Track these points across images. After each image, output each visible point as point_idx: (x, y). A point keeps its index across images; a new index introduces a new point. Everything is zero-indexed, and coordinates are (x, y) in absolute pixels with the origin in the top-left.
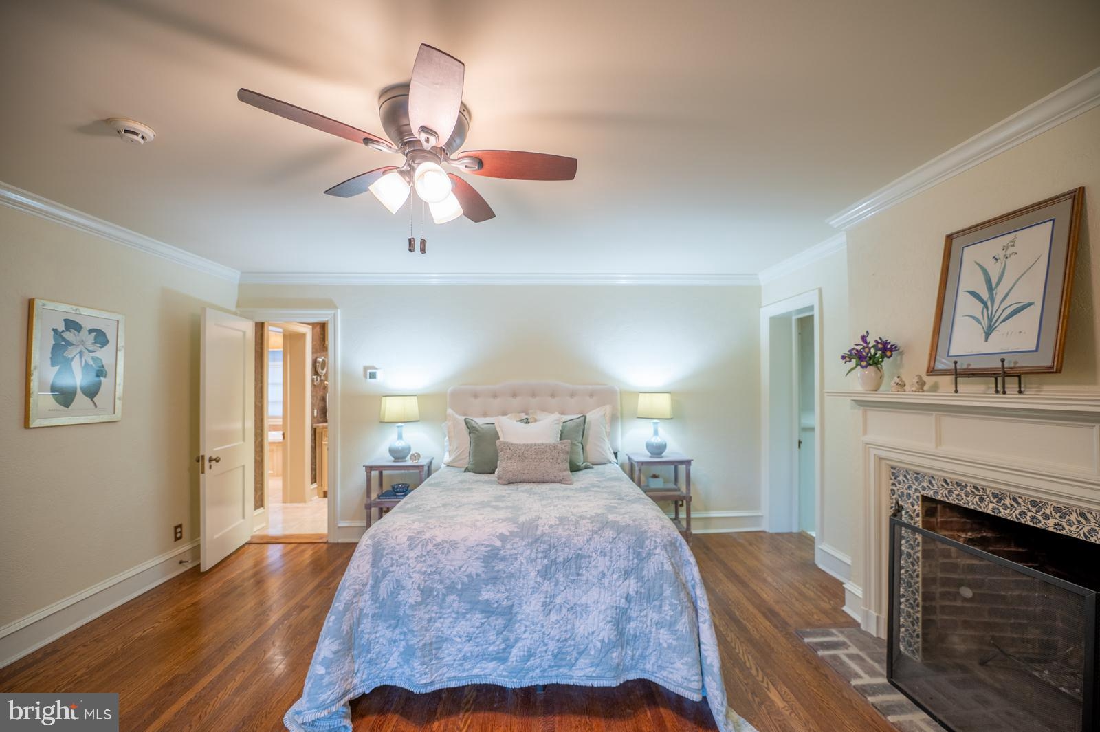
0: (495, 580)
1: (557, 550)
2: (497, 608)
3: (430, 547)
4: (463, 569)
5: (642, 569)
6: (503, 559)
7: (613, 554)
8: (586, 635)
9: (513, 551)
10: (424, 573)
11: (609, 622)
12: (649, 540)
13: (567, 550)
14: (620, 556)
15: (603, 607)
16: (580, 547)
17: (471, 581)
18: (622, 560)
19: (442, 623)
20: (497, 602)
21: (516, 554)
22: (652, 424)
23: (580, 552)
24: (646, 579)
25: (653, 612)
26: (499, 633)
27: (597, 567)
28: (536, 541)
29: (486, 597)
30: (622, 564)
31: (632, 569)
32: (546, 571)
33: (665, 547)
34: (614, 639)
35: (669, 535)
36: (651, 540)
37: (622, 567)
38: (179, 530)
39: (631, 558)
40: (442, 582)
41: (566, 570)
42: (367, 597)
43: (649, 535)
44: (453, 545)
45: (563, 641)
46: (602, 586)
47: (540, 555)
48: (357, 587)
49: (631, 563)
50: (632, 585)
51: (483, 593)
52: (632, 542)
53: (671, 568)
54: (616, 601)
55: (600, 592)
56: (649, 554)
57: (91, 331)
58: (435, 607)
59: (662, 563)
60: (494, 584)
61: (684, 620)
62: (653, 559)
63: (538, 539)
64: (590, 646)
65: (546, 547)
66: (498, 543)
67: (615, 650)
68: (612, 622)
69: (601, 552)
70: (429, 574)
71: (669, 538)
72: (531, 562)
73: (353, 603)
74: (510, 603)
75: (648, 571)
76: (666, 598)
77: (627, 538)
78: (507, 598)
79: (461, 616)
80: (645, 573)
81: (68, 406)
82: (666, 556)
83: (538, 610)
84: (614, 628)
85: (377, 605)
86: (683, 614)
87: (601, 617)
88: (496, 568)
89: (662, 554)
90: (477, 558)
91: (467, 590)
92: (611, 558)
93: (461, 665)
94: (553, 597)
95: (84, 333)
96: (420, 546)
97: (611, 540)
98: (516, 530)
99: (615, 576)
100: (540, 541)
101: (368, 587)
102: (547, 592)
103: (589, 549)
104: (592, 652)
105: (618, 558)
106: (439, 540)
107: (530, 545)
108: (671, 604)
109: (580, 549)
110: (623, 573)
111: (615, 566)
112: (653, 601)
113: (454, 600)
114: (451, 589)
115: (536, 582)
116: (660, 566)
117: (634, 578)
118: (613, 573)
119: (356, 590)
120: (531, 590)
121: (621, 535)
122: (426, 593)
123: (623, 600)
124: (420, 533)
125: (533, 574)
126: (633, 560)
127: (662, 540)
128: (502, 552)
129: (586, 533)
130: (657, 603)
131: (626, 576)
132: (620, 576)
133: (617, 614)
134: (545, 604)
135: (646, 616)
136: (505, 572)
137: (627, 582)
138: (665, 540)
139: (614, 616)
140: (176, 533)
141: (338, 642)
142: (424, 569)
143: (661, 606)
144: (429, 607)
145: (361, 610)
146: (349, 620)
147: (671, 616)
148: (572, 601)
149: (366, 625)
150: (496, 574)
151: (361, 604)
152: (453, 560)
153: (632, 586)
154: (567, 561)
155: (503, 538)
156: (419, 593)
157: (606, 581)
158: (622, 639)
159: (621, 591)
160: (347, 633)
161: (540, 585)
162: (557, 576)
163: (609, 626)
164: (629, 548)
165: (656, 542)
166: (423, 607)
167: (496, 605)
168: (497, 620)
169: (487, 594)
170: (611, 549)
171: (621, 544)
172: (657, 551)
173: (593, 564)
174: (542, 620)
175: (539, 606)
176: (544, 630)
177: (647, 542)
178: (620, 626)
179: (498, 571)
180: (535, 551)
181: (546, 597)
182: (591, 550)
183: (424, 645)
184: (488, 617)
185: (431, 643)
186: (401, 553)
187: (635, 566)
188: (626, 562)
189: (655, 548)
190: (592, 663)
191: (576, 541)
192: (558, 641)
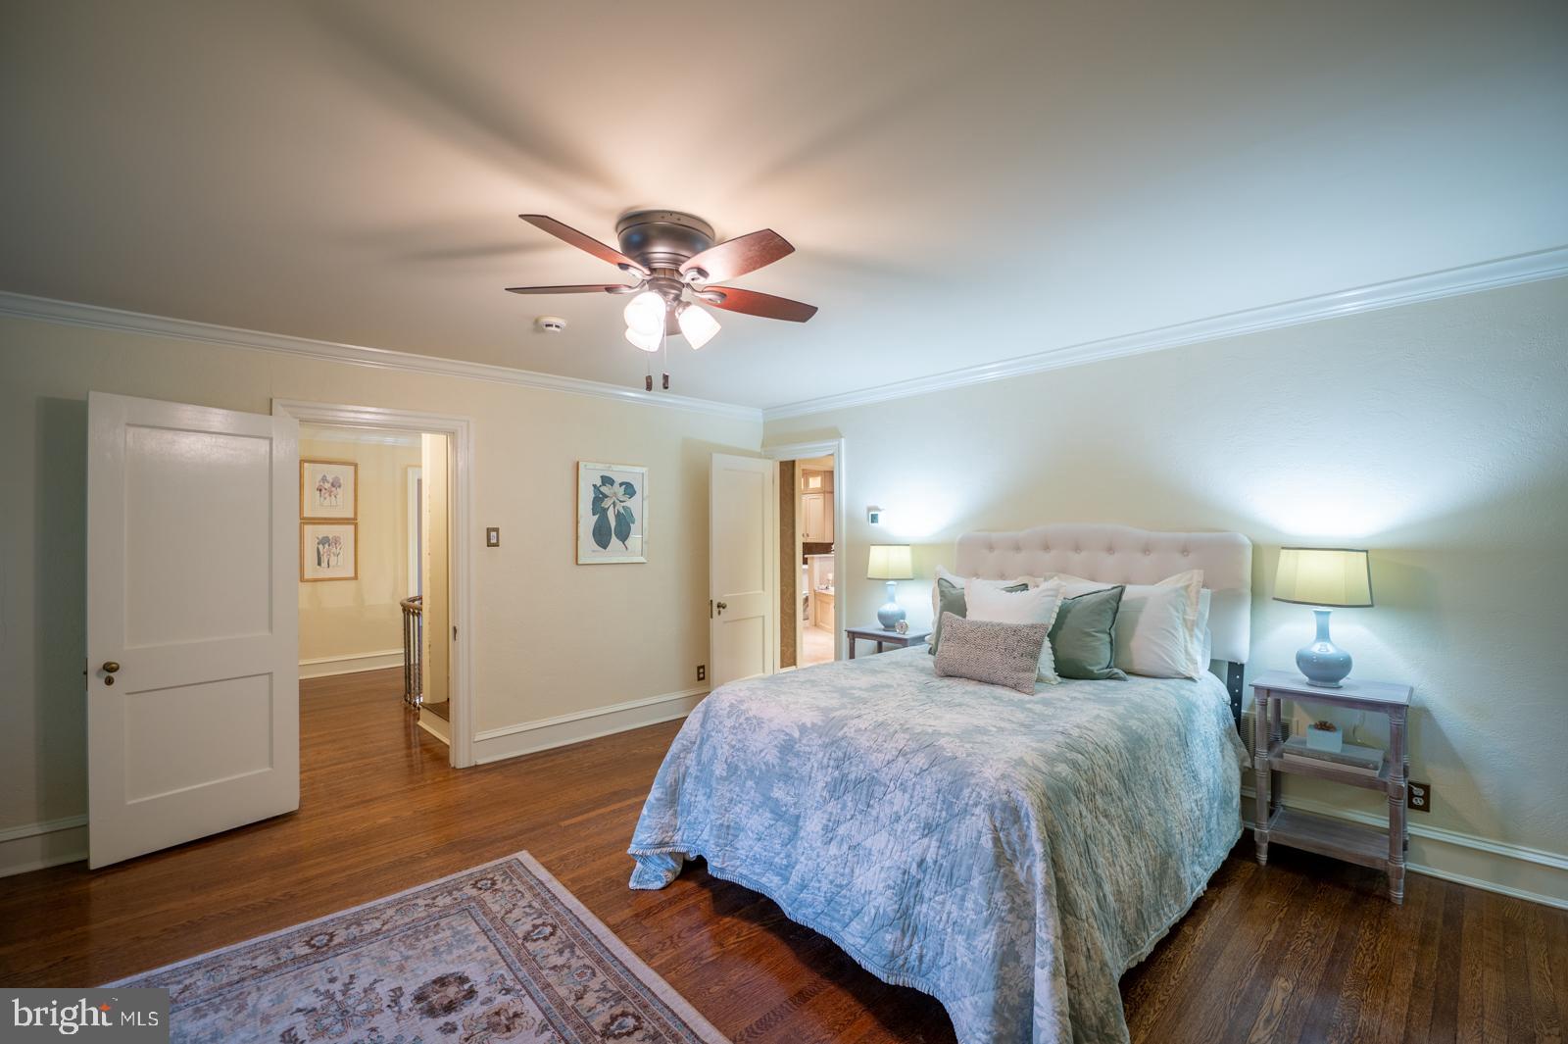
0: (787, 777)
1: (851, 763)
2: (785, 812)
3: (742, 720)
4: (763, 754)
5: (950, 831)
6: (797, 755)
7: (916, 793)
8: (863, 892)
9: (807, 749)
10: (733, 747)
11: (889, 887)
12: (970, 790)
13: (861, 766)
14: (923, 799)
15: (887, 864)
16: (877, 767)
17: (768, 771)
18: (924, 806)
19: (742, 810)
20: (786, 806)
21: (810, 753)
22: (1314, 615)
23: (875, 774)
24: (952, 848)
25: (953, 903)
26: (784, 845)
27: (893, 803)
28: (832, 744)
29: (777, 795)
30: (924, 811)
31: (937, 826)
32: (835, 786)
33: (991, 809)
34: (892, 915)
35: (1008, 792)
36: (973, 790)
37: (923, 815)
38: (701, 670)
39: (939, 808)
40: (745, 763)
41: (855, 794)
42: (692, 756)
43: (973, 781)
44: (760, 723)
45: (837, 886)
46: (892, 833)
47: (832, 763)
48: (685, 742)
49: (937, 814)
50: (931, 848)
51: (775, 790)
52: (945, 784)
53: (990, 844)
54: (906, 862)
55: (889, 841)
56: (965, 811)
57: (621, 485)
58: (737, 789)
59: (980, 832)
60: (786, 782)
61: (987, 936)
62: (969, 821)
63: (836, 742)
64: (866, 908)
65: (841, 754)
66: (796, 734)
67: (890, 930)
68: (894, 888)
69: (901, 784)
70: (738, 750)
71: (1005, 798)
72: (822, 768)
73: (679, 758)
74: (796, 812)
75: (958, 837)
76: (973, 890)
77: (940, 776)
78: (795, 804)
79: (755, 808)
80: (953, 837)
81: (605, 548)
82: (987, 822)
83: (817, 833)
84: (895, 899)
85: (700, 767)
86: (990, 927)
87: (883, 875)
88: (790, 764)
89: (983, 816)
90: (776, 746)
91: (764, 778)
92: (912, 797)
93: (752, 865)
94: (838, 823)
95: (616, 485)
96: (735, 716)
97: (918, 772)
98: (820, 723)
99: (912, 826)
100: (836, 745)
101: (695, 747)
102: (831, 813)
103: (887, 774)
104: (866, 920)
105: (920, 801)
106: (751, 714)
107: (825, 746)
108: (976, 902)
109: (877, 771)
110: (922, 825)
111: (914, 812)
112: (956, 886)
113: (752, 787)
114: (751, 771)
115: (821, 796)
116: (975, 835)
117: (937, 840)
118: (910, 820)
119: (683, 745)
120: (815, 805)
121: (933, 769)
122: (732, 769)
123: (914, 865)
124: (742, 702)
125: (821, 784)
126: (941, 811)
127: (991, 797)
128: (797, 746)
129: (890, 752)
130: (959, 891)
131: (926, 831)
132: (917, 827)
133: (903, 882)
134: (826, 828)
135: (943, 903)
136: (797, 772)
137: (926, 841)
138: (996, 798)
139: (899, 882)
140: (699, 673)
141: (661, 790)
142: (734, 743)
143: (963, 899)
144: (732, 786)
145: (687, 768)
146: (674, 773)
147: (972, 921)
148: (858, 838)
149: (689, 785)
150: (788, 771)
151: (688, 762)
152: (756, 741)
153: (931, 850)
154: (858, 782)
155: (803, 729)
156: (725, 766)
157: (899, 827)
158: (904, 920)
159: (916, 851)
160: (671, 786)
161: (825, 801)
162: (845, 798)
163: (889, 893)
164: (939, 791)
165: (979, 795)
166: (727, 783)
167: (784, 809)
168: (783, 827)
169: (778, 793)
170: (914, 784)
171: (928, 782)
172: (977, 811)
173: (888, 797)
174: (819, 847)
175: (819, 828)
176: (819, 860)
177: (966, 792)
178: (905, 900)
179: (791, 768)
180: (827, 755)
181: (830, 821)
182: (890, 776)
183: (722, 825)
184: (777, 821)
185: (728, 827)
186: (721, 719)
187: (942, 821)
188: (930, 812)
189: (976, 805)
190: (862, 932)
191: (873, 758)
192: (831, 882)
